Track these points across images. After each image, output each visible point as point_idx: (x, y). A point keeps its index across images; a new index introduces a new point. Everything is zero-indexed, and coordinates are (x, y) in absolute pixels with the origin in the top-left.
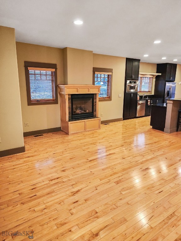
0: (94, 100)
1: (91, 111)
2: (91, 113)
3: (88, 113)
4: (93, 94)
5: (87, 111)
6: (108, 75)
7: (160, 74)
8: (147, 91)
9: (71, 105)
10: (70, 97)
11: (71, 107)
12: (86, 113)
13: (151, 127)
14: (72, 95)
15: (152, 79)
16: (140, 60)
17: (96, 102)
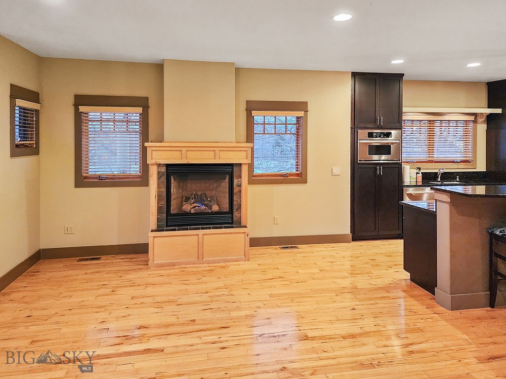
0: (236, 181)
1: (226, 206)
2: (226, 213)
3: (216, 213)
4: (232, 165)
5: (215, 208)
6: (298, 118)
7: (499, 111)
8: (459, 159)
9: (164, 190)
10: (163, 169)
11: (164, 194)
12: (212, 213)
13: (407, 275)
14: (168, 166)
15: (471, 125)
16: (403, 75)
17: (240, 186)
